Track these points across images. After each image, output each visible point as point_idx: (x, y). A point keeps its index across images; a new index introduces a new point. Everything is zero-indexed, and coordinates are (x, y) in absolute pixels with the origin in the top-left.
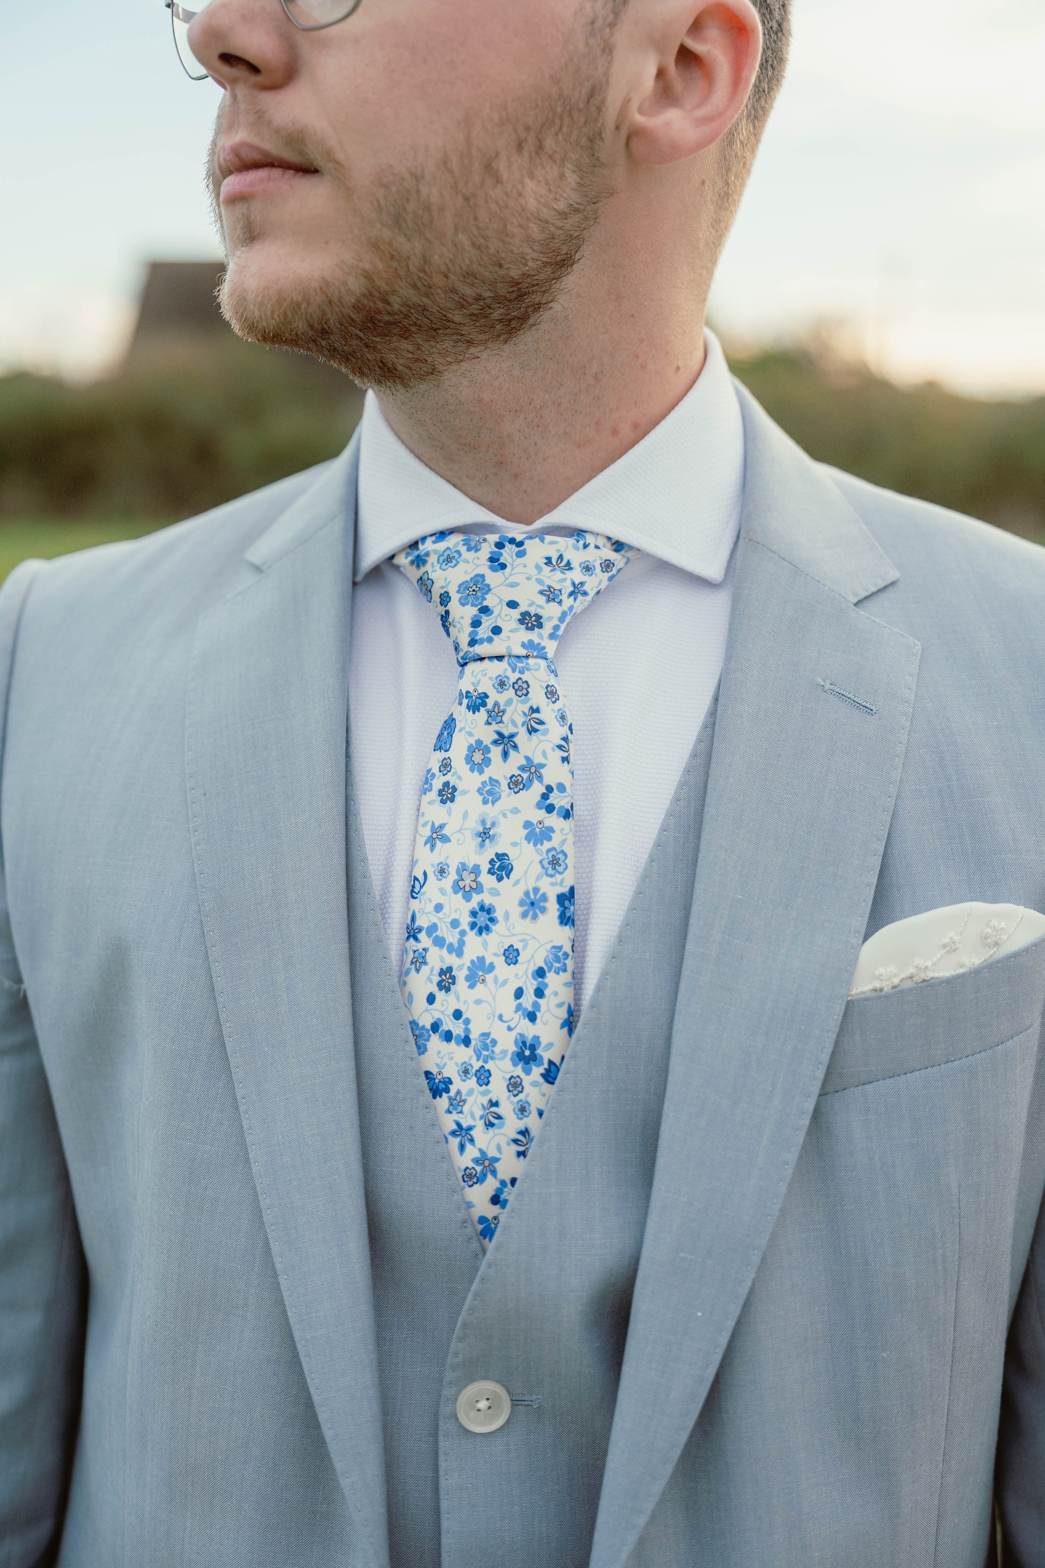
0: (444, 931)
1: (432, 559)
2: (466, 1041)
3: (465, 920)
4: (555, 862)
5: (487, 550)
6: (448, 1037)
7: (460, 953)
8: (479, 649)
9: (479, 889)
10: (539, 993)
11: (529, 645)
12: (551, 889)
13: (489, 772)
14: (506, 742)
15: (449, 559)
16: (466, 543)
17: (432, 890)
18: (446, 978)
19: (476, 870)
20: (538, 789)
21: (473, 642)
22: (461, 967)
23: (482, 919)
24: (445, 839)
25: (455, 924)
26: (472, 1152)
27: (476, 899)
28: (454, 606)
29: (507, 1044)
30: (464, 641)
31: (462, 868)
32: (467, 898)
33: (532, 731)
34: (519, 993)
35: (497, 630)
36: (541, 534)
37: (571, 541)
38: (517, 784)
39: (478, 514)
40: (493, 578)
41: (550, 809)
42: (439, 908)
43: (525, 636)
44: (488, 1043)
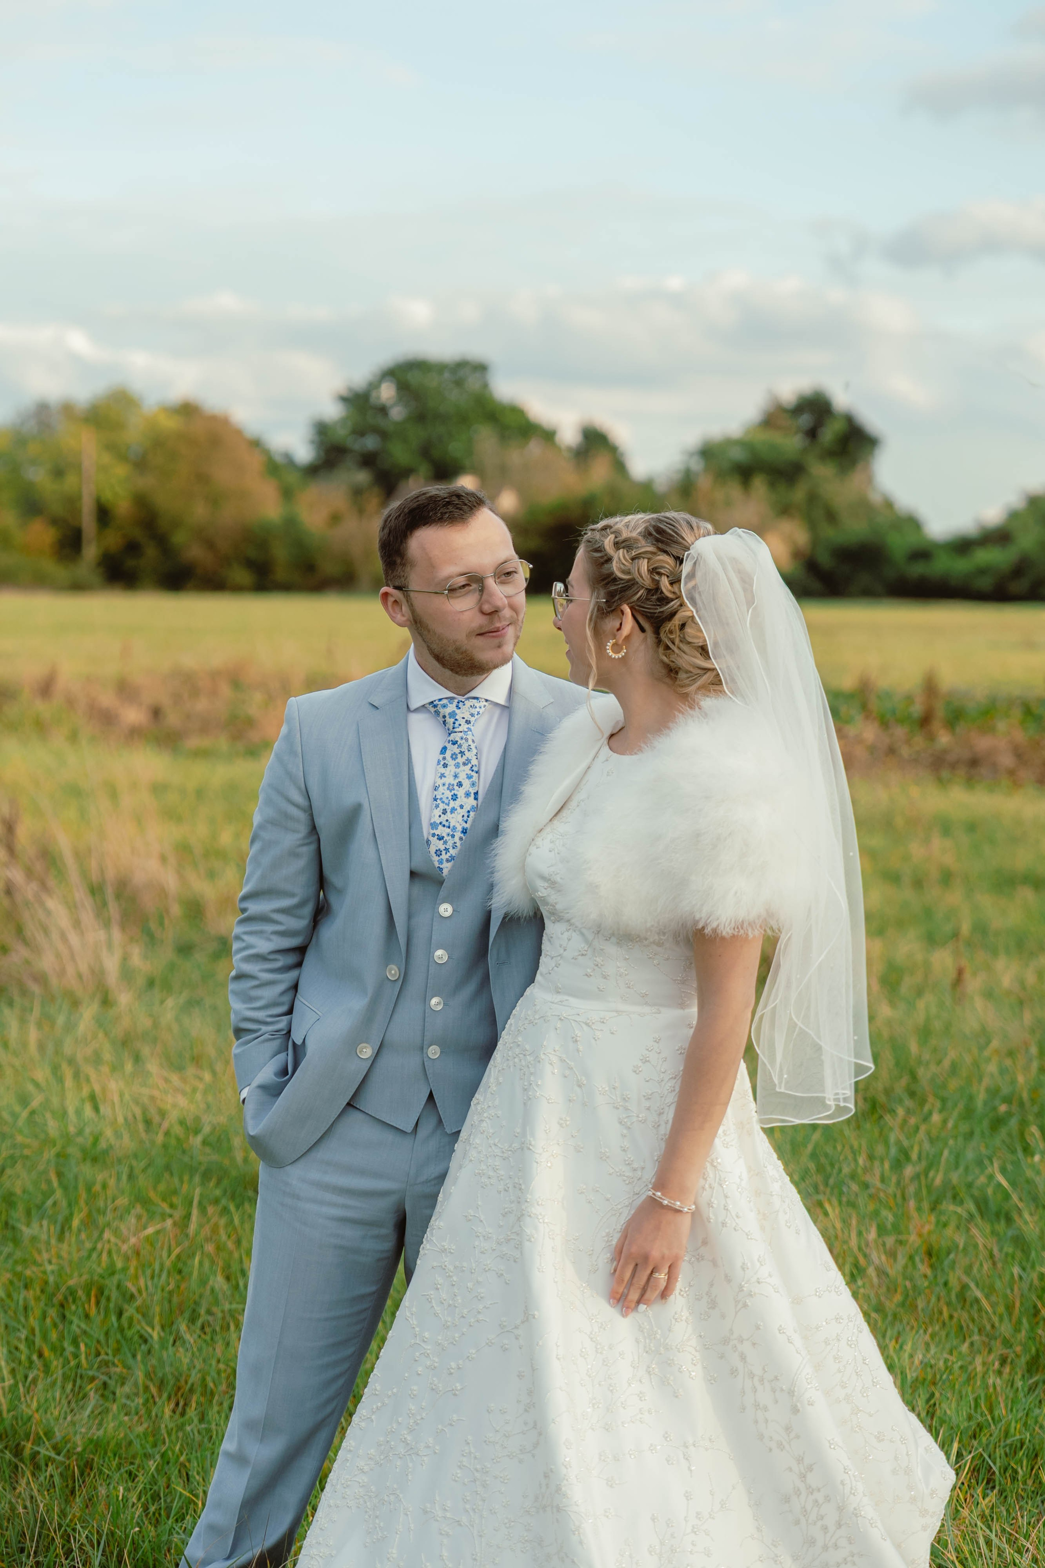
0: (444, 799)
1: (439, 706)
2: (449, 827)
3: (450, 797)
4: (473, 784)
5: (455, 703)
6: (444, 826)
7: (448, 805)
8: (455, 730)
9: (454, 789)
10: (468, 817)
11: (468, 728)
12: (472, 791)
13: (457, 761)
14: (462, 753)
15: (444, 706)
16: (449, 702)
17: (441, 789)
18: (445, 812)
19: (453, 785)
20: (470, 766)
21: (454, 728)
22: (449, 809)
23: (454, 797)
24: (445, 777)
25: (447, 798)
26: (449, 854)
27: (453, 792)
28: (447, 719)
29: (460, 828)
30: (451, 728)
31: (449, 784)
32: (451, 792)
33: (469, 751)
34: (463, 816)
35: (460, 725)
36: (468, 699)
37: (476, 701)
38: (464, 764)
39: (450, 694)
40: (457, 711)
41: (473, 771)
42: (443, 794)
43: (467, 726)
44: (454, 828)
